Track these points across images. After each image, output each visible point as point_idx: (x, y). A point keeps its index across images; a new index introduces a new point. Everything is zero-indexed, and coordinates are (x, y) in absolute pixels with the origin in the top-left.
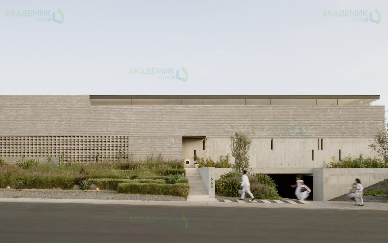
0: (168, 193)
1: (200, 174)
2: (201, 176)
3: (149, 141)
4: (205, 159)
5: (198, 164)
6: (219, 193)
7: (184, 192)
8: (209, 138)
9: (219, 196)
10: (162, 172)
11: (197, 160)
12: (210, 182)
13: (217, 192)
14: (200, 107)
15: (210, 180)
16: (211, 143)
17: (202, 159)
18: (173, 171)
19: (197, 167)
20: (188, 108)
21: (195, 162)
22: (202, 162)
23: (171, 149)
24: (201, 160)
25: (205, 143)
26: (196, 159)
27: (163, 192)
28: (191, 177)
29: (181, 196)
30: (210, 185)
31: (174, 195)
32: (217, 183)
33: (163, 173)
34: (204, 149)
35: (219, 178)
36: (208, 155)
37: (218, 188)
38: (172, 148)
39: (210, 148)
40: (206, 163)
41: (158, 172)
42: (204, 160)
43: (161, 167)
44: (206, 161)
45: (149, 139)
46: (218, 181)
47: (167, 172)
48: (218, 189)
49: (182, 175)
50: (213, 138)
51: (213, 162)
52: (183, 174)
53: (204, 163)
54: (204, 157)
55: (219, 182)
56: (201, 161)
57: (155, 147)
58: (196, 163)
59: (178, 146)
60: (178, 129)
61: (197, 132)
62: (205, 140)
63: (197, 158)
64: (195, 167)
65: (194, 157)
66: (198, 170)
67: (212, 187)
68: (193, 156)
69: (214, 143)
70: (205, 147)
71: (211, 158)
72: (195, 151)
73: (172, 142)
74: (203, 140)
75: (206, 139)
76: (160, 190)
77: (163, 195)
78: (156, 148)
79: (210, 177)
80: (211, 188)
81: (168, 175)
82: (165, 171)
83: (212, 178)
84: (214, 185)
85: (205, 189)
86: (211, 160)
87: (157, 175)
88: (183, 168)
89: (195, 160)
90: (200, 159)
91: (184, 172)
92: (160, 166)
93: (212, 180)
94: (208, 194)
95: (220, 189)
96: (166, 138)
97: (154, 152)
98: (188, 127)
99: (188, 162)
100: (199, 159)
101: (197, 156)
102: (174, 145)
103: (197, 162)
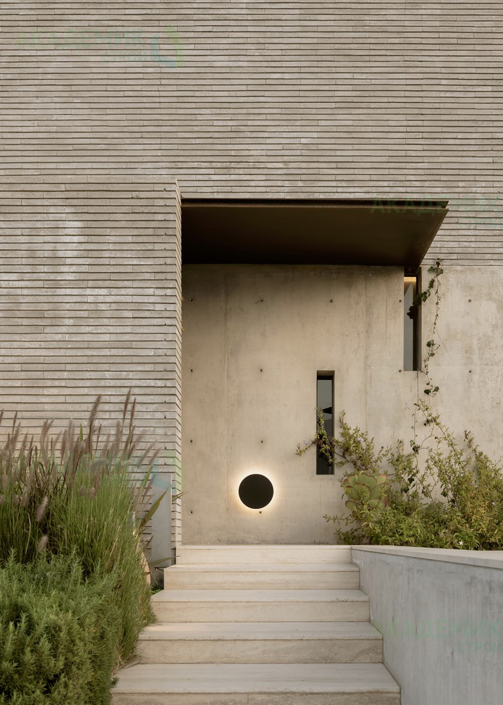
4: (423, 455)
8: (467, 257)
11: (349, 469)
16: (487, 309)
17: (397, 461)
21: (329, 484)
22: (397, 487)
24: (384, 465)
25: (426, 309)
26: (338, 459)
34: (415, 363)
36: (454, 421)
38: (55, 321)
40: (432, 489)
42: (420, 462)
54: (423, 436)
59: (127, 295)
62: (427, 278)
65: (319, 442)
70: (424, 350)
73: (56, 261)
75: (436, 270)
90: (376, 452)
100: (362, 462)
101: (346, 432)
102: (80, 283)
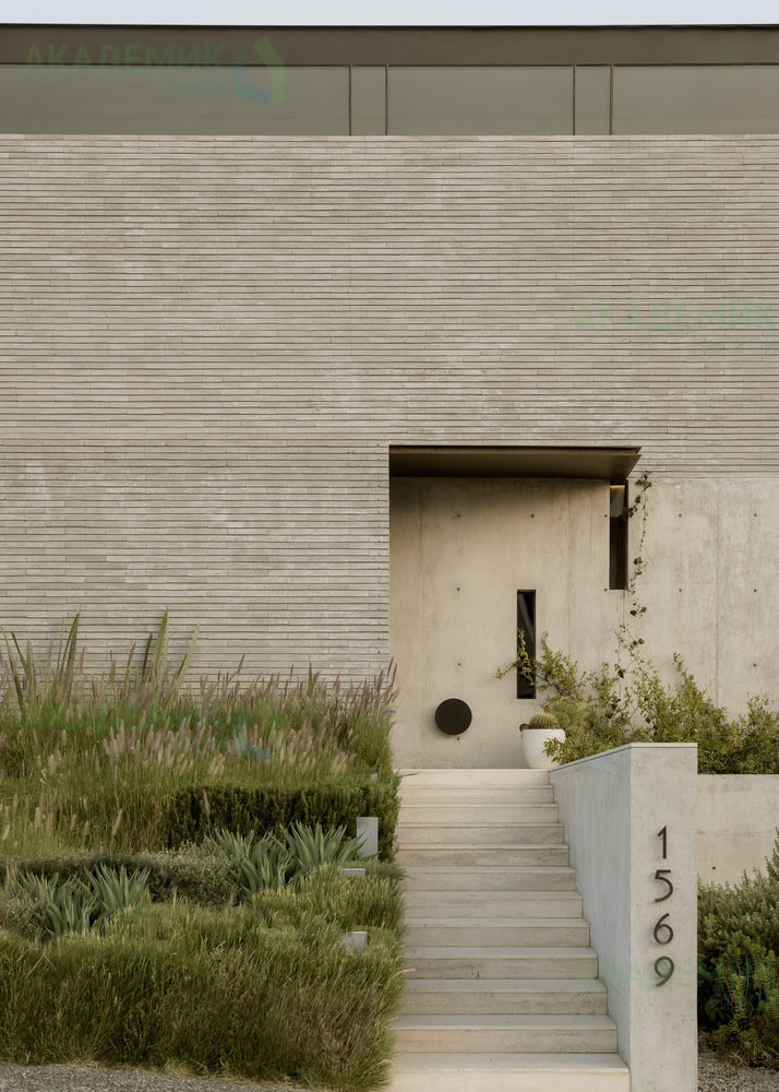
0: (151, 1039)
1: (560, 831)
2: (567, 855)
3: (43, 494)
4: (628, 680)
5: (559, 735)
6: (748, 1038)
7: (327, 1033)
8: (677, 469)
9: (745, 1074)
10: (138, 813)
11: (552, 693)
12: (643, 916)
13: (734, 1027)
14: (579, 149)
15: (643, 890)
16: (698, 524)
17: (603, 685)
18: (260, 796)
19: (548, 763)
20: (453, 162)
21: (530, 709)
22: (600, 712)
23: (275, 577)
24: (588, 691)
25: (634, 525)
26: (539, 682)
27: (87, 1029)
28: (461, 860)
29: (295, 1076)
30: (640, 954)
31: (213, 1065)
32: (731, 930)
33: (150, 813)
34: (620, 579)
35: (752, 877)
36: (660, 646)
37: (738, 979)
38: (279, 564)
39: (679, 568)
41: (95, 809)
42: (618, 690)
43: (128, 756)
44: (635, 698)
45: (36, 470)
46: (745, 909)
47: (196, 810)
48: (738, 997)
49: (350, 833)
50: (713, 470)
51: (716, 717)
52: (368, 828)
53: (624, 720)
54: (626, 662)
55: (757, 918)
56: (582, 706)
57: (100, 560)
58: (536, 725)
60: (355, 383)
61: (551, 411)
62: (634, 491)
63: (549, 673)
64: (524, 764)
65: (519, 666)
66: (550, 793)
67: (663, 972)
68: (506, 650)
69: (727, 521)
70: (631, 568)
71: (691, 668)
72: (527, 600)
74: (613, 494)
75: (644, 483)
76: (51, 1008)
77: (85, 1068)
78: (117, 566)
79: (643, 863)
80: (651, 979)
81: (200, 842)
82: (167, 798)
83: (660, 875)
84: (685, 951)
85: (600, 989)
86: (690, 691)
87: (72, 839)
88: (372, 763)
89: (526, 690)
90: (578, 677)
91: (382, 808)
92: (115, 747)
93: (659, 890)
94: (617, 1054)
95: (764, 998)
96: (214, 465)
97: (89, 611)
98: (452, 357)
99: (452, 718)
100: (566, 687)
101: (548, 656)
103: (550, 716)
